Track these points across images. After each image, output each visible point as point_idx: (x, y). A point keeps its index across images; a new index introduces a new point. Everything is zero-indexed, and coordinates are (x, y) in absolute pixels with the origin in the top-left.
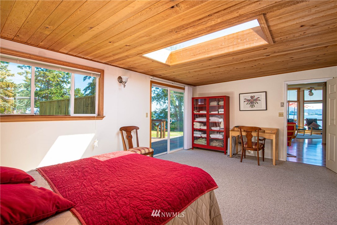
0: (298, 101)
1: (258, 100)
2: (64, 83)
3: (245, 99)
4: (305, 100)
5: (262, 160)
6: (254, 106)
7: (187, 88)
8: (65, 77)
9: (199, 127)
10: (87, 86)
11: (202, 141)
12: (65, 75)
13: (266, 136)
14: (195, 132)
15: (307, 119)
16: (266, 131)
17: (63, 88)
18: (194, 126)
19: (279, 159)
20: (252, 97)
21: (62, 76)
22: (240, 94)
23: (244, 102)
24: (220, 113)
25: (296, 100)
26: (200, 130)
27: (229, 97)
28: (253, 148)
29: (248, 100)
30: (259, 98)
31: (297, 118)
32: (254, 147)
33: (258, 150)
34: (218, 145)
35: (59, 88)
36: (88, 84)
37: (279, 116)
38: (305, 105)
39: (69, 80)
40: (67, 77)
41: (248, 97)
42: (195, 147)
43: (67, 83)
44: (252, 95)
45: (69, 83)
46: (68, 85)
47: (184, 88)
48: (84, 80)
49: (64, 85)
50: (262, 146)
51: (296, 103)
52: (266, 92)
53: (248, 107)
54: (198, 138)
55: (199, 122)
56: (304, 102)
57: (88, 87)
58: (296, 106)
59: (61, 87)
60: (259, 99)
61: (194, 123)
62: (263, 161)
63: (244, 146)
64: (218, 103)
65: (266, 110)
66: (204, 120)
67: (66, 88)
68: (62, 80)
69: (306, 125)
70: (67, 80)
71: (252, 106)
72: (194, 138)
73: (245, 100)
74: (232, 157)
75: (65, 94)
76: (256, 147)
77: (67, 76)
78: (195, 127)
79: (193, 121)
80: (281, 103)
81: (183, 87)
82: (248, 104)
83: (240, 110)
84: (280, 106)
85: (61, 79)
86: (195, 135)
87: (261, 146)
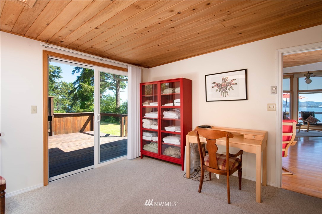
0: (291, 91)
1: (233, 84)
2: (56, 78)
3: (214, 83)
4: (299, 90)
5: (238, 188)
6: (228, 94)
7: (130, 68)
8: (56, 71)
9: (149, 126)
10: (76, 79)
11: (154, 147)
12: (56, 69)
13: (244, 146)
14: (145, 134)
15: (302, 112)
16: (246, 136)
17: (55, 82)
18: (143, 124)
19: (268, 184)
20: (223, 80)
21: (53, 71)
22: (206, 76)
23: (213, 87)
24: (176, 105)
25: (289, 90)
26: (150, 131)
27: (191, 80)
28: (219, 169)
29: (219, 85)
30: (235, 80)
31: (290, 110)
32: (221, 167)
33: (228, 173)
34: (174, 154)
35: (50, 82)
36: (77, 78)
37: (268, 110)
38: (299, 95)
39: (60, 74)
40: (57, 72)
41: (218, 79)
42: (144, 154)
43: (58, 77)
44: (224, 76)
45: (60, 77)
46: (59, 79)
47: (127, 69)
48: (73, 74)
49: (56, 79)
50: (237, 165)
51: (289, 93)
52: (246, 70)
53: (218, 96)
54: (148, 142)
55: (149, 119)
56: (299, 92)
57: (77, 81)
58: (289, 97)
59: (52, 81)
60: (234, 82)
61: (144, 120)
62: (240, 189)
63: (205, 163)
64: (174, 90)
65: (247, 99)
66: (155, 115)
67: (57, 82)
68: (53, 75)
69: (301, 119)
70: (58, 75)
71: (225, 93)
72: (144, 143)
73: (214, 85)
74: (189, 178)
75: (57, 88)
76: (226, 168)
77: (58, 70)
78: (144, 126)
79: (142, 116)
80: (272, 87)
81: (125, 67)
82: (219, 90)
83: (206, 101)
84: (270, 93)
85: (52, 73)
86: (144, 138)
87: (234, 165)
